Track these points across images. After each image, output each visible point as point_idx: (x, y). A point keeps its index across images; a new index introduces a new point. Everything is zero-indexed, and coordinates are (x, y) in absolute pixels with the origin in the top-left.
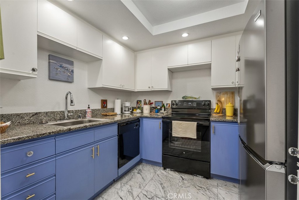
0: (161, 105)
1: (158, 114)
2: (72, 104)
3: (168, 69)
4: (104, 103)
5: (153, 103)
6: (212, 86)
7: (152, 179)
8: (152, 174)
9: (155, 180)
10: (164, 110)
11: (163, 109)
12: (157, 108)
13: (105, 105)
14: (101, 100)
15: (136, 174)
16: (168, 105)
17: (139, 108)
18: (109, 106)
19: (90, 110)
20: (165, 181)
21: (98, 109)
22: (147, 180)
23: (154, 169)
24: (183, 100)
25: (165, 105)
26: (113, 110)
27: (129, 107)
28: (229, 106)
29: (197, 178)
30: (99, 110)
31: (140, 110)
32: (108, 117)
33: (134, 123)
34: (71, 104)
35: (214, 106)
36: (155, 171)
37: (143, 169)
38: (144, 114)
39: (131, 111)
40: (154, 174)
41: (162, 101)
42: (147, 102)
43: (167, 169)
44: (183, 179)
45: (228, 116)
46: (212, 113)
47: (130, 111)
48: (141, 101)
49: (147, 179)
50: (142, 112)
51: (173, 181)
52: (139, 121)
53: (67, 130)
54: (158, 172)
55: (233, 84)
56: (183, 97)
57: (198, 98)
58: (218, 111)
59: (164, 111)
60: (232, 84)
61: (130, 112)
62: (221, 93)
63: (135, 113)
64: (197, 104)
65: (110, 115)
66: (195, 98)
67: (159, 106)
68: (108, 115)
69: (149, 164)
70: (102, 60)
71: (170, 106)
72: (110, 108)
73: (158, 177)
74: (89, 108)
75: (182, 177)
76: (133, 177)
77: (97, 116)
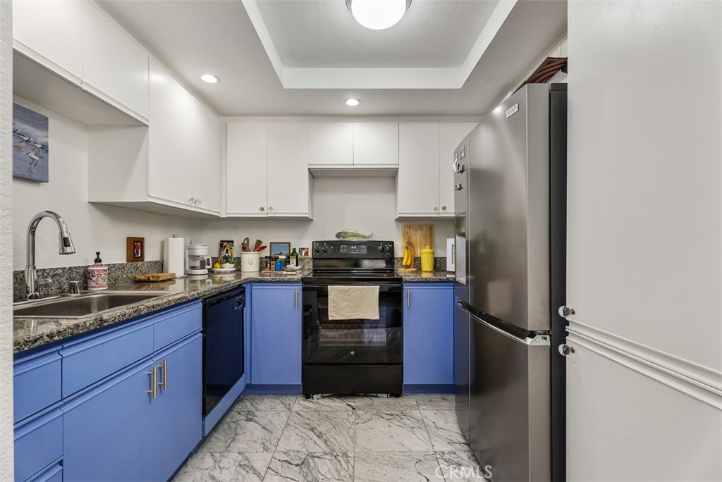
0: (286, 252)
1: (284, 273)
2: (68, 250)
3: (309, 169)
4: (135, 247)
5: (266, 247)
6: (400, 213)
7: (287, 425)
8: (282, 414)
9: (296, 426)
10: (295, 264)
11: (293, 261)
12: (278, 258)
13: (137, 252)
14: (128, 238)
15: (243, 423)
16: (304, 252)
17: (227, 259)
18: (151, 254)
19: (101, 268)
20: (318, 422)
21: (121, 264)
22: (276, 430)
23: (282, 403)
24: (338, 240)
25: (297, 251)
26: (161, 265)
27: (206, 258)
28: (426, 253)
29: (379, 400)
30: (123, 268)
31: (233, 265)
32: (151, 285)
33: (235, 298)
34: (63, 250)
35: (400, 252)
36: (288, 406)
37: (256, 408)
38: (243, 273)
39: (210, 267)
40: (288, 412)
41: (289, 243)
42: (252, 244)
43: (314, 396)
44: (354, 409)
45: (426, 272)
46: (395, 268)
47: (207, 267)
48: (232, 242)
49: (276, 427)
50: (238, 270)
51: (334, 416)
52: (244, 291)
53: (96, 324)
54: (296, 407)
55: (436, 211)
56: (339, 233)
57: (369, 238)
58: (408, 263)
59: (297, 265)
60: (434, 212)
61: (206, 271)
62: (412, 229)
63: (219, 273)
64: (368, 249)
65: (160, 279)
66: (364, 237)
67: (281, 254)
68: (154, 279)
69: (265, 395)
70: (147, 126)
71: (307, 255)
72: (153, 262)
73: (299, 417)
74: (100, 261)
75: (349, 405)
76: (239, 431)
77: (117, 285)
